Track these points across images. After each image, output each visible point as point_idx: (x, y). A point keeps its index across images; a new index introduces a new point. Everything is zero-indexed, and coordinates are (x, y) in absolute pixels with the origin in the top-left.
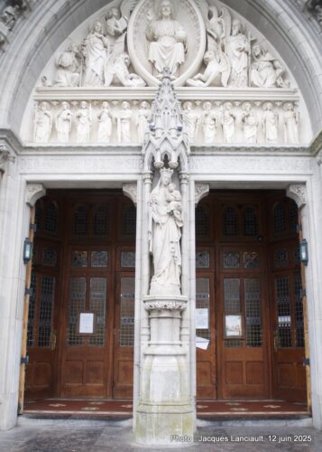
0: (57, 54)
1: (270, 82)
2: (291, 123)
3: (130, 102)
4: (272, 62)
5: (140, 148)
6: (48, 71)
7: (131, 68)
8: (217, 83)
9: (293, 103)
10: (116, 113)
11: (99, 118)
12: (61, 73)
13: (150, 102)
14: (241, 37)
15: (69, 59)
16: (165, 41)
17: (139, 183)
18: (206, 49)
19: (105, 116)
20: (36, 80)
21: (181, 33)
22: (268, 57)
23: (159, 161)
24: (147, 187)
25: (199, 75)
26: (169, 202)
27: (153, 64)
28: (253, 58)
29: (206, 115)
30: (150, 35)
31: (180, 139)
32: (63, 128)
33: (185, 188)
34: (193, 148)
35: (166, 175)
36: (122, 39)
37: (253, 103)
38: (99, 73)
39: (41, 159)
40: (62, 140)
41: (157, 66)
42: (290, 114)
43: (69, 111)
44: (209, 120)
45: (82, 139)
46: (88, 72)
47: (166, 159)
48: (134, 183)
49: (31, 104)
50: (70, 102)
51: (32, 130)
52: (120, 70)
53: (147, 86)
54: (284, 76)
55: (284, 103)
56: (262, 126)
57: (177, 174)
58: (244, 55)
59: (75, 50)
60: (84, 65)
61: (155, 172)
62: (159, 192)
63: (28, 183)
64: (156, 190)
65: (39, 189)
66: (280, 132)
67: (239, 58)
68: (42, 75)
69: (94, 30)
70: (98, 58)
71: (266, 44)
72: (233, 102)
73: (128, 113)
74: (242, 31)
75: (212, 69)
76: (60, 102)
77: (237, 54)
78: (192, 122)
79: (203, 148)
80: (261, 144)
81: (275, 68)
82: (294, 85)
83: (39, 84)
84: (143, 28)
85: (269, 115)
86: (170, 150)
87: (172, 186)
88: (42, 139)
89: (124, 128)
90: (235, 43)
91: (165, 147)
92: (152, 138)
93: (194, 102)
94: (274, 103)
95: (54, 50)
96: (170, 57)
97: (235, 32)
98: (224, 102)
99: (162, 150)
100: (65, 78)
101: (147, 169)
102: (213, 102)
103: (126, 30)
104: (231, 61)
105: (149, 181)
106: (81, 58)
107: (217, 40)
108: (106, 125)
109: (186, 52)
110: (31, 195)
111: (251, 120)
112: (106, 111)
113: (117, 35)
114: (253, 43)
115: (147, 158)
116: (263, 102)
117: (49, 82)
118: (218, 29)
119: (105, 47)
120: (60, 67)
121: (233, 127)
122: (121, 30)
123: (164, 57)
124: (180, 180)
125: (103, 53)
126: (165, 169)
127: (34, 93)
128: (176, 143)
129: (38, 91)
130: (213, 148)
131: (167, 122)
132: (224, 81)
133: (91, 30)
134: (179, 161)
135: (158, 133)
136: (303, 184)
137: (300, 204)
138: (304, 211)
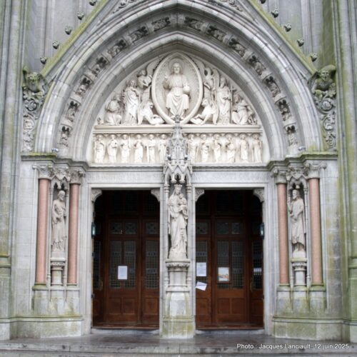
0: (107, 102)
1: (244, 121)
2: (257, 148)
3: (154, 134)
4: (246, 106)
5: (162, 168)
6: (101, 115)
7: (154, 110)
8: (210, 121)
9: (259, 134)
10: (146, 142)
11: (135, 146)
12: (110, 115)
13: (167, 135)
14: (226, 88)
15: (114, 105)
16: (177, 92)
17: (161, 189)
18: (203, 97)
19: (139, 145)
20: (94, 120)
21: (187, 89)
22: (243, 103)
23: (173, 180)
24: (167, 194)
25: (199, 115)
26: (180, 205)
27: (169, 110)
28: (233, 103)
29: (203, 144)
30: (166, 86)
31: (186, 165)
32: (113, 153)
33: (189, 195)
34: (194, 168)
35: (178, 188)
36: (148, 90)
37: (233, 134)
38: (134, 116)
39: (100, 174)
40: (113, 161)
41: (171, 111)
42: (256, 142)
43: (115, 141)
44: (204, 147)
45: (125, 160)
46: (127, 115)
47: (178, 178)
48: (158, 189)
49: (91, 137)
50: (116, 134)
51: (93, 153)
53: (165, 123)
54: (253, 116)
55: (253, 134)
56: (238, 150)
57: (185, 185)
58: (227, 101)
59: (118, 99)
60: (124, 108)
61: (171, 186)
62: (174, 199)
63: (93, 189)
64: (172, 197)
65: (99, 192)
66: (249, 154)
67: (225, 104)
68: (97, 117)
69: (130, 85)
70: (133, 105)
71: (242, 94)
72: (220, 134)
73: (153, 142)
74: (227, 84)
75: (207, 112)
76: (110, 135)
77: (223, 101)
78: (194, 148)
79: (200, 167)
81: (248, 110)
82: (260, 123)
83: (96, 123)
84: (162, 80)
85: (243, 143)
86: (180, 173)
87: (181, 195)
88: (100, 160)
89: (151, 153)
90: (222, 93)
91: (177, 171)
92: (169, 165)
93: (195, 134)
94: (246, 134)
95: (105, 101)
96: (179, 105)
97: (222, 86)
98: (214, 134)
99: (176, 173)
100: (112, 119)
101: (166, 184)
102: (207, 134)
103: (150, 84)
104: (219, 107)
105: (167, 191)
106: (122, 104)
107: (211, 90)
108: (140, 151)
109: (190, 98)
110: (94, 196)
111: (232, 146)
112: (140, 141)
113: (145, 88)
114: (234, 92)
115: (166, 176)
116: (240, 134)
117: (102, 122)
118: (211, 83)
119: (137, 96)
120: (108, 111)
121: (219, 152)
122: (147, 85)
123: (176, 104)
124: (186, 190)
125: (137, 102)
126: (178, 184)
127: (93, 130)
128: (184, 168)
129: (96, 128)
130: (207, 167)
131: (178, 154)
132: (214, 120)
133: (127, 85)
134: (185, 179)
135: (173, 162)
136: (263, 188)
137: (261, 200)
138: (264, 205)
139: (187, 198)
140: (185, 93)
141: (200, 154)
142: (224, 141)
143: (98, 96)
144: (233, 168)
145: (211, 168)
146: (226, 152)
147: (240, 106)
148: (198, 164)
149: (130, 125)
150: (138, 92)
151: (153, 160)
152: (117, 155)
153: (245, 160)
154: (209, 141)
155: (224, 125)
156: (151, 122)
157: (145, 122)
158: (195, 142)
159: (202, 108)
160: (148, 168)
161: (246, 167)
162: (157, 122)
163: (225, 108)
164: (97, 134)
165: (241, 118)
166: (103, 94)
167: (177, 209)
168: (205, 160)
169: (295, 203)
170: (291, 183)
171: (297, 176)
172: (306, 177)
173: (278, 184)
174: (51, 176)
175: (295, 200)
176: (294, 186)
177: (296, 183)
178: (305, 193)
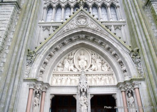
0: (58, 64)
1: (107, 70)
2: (112, 79)
3: (74, 75)
4: (107, 65)
5: (77, 86)
6: (56, 68)
7: (74, 66)
8: (94, 70)
9: (112, 74)
10: (71, 77)
11: (67, 79)
12: (58, 68)
13: (79, 75)
14: (99, 59)
15: (60, 65)
16: (82, 60)
17: (77, 95)
18: (92, 62)
19: (69, 78)
20: (53, 70)
21: (86, 59)
22: (106, 64)
23: (82, 90)
24: (79, 96)
25: (90, 68)
26: (84, 100)
27: (80, 66)
28: (102, 64)
29: (92, 78)
30: (79, 59)
31: (87, 85)
32: (59, 81)
33: (88, 96)
34: (89, 86)
35: (84, 94)
36: (72, 60)
37: (103, 75)
38: (67, 68)
39: (54, 89)
40: (59, 84)
41: (81, 67)
42: (112, 77)
43: (60, 77)
44: (93, 79)
46: (65, 68)
47: (83, 90)
48: (76, 94)
49: (52, 75)
50: (60, 75)
51: (52, 81)
52: (72, 67)
53: (78, 71)
54: (110, 68)
55: (110, 74)
56: (105, 80)
57: (86, 93)
58: (100, 63)
59: (62, 63)
60: (64, 66)
61: (81, 93)
62: (82, 98)
63: (51, 94)
64: (81, 97)
65: (53, 96)
66: (109, 81)
67: (99, 64)
68: (54, 68)
69: (66, 58)
70: (67, 65)
71: (105, 61)
72: (98, 75)
73: (74, 77)
74: (100, 58)
75: (93, 67)
76: (58, 75)
77: (99, 63)
78: (89, 79)
79: (92, 86)
80: (105, 85)
81: (108, 66)
82: (112, 70)
83: (53, 71)
84: (77, 57)
85: (107, 77)
86: (84, 88)
87: (85, 96)
88: (54, 84)
89: (73, 81)
90: (98, 61)
91: (83, 87)
92: (80, 85)
93: (89, 75)
94: (108, 74)
95: (57, 63)
96: (83, 65)
97: (98, 58)
98: (96, 75)
99: (83, 88)
100: (59, 69)
101: (79, 92)
102: (94, 75)
103: (73, 58)
104: (97, 65)
105: (79, 95)
106: (63, 64)
107: (94, 60)
108: (69, 80)
109: (87, 63)
110: (51, 97)
111: (103, 79)
112: (69, 77)
113: (71, 59)
114: (102, 60)
115: (79, 89)
116: (105, 74)
117: (56, 70)
118: (94, 57)
119: (69, 62)
120: (58, 66)
121: (98, 81)
122: (72, 58)
123: (82, 64)
124: (87, 94)
125: (68, 64)
126: (83, 92)
127: (52, 73)
128: (86, 86)
129: (53, 72)
130: (94, 86)
131: (83, 81)
132: (96, 70)
133: (65, 58)
134: (86, 90)
135: (82, 84)
136: (116, 94)
137: (115, 99)
138: (116, 100)
139: (87, 98)
140: (85, 61)
141: (91, 81)
142: (100, 77)
143: (54, 60)
144: (104, 86)
145: (96, 86)
146: (101, 81)
147: (105, 65)
148: (91, 85)
149: (66, 71)
150: (69, 60)
151: (74, 84)
152: (61, 82)
153: (108, 84)
154: (94, 77)
155: (100, 71)
156: (73, 70)
157: (71, 70)
158: (89, 77)
159: (91, 66)
160: (72, 86)
161: (109, 86)
162: (75, 70)
163: (99, 65)
164: (53, 75)
165: (105, 69)
166: (56, 60)
167: (83, 102)
168: (93, 84)
169: (130, 98)
170: (128, 91)
171: (130, 88)
172: (133, 88)
173: (122, 92)
174: (34, 88)
175: (130, 97)
176: (129, 92)
177: (130, 90)
178: (134, 94)
